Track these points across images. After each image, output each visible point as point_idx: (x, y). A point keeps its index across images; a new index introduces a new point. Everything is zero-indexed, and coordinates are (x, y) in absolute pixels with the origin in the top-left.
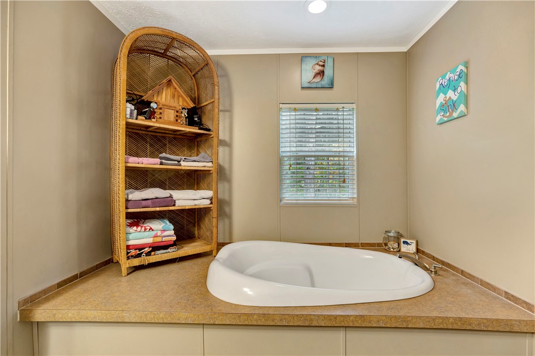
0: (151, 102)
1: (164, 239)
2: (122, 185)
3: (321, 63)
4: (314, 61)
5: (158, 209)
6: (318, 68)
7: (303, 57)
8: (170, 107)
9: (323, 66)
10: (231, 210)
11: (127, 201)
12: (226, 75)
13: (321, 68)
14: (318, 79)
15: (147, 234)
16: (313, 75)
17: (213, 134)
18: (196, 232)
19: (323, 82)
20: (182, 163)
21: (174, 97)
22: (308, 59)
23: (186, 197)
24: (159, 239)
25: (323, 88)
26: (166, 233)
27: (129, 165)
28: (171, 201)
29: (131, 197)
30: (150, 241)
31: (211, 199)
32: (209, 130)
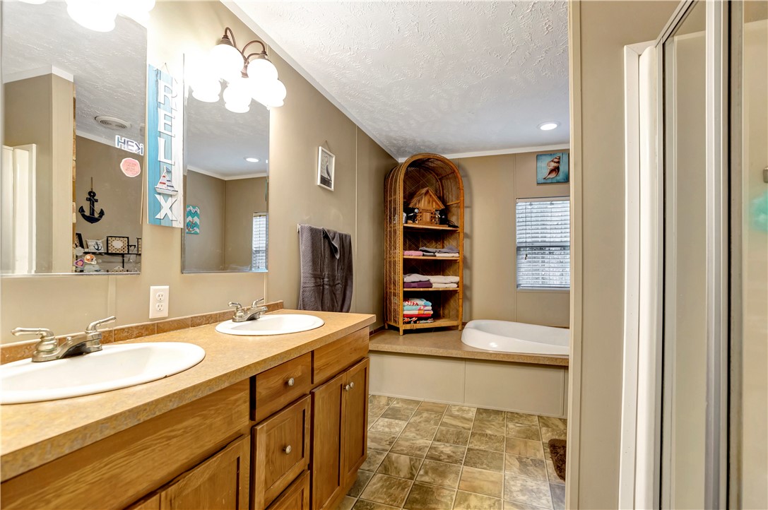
0: (415, 209)
1: (425, 312)
2: (401, 271)
3: (556, 160)
4: (549, 159)
5: (422, 289)
6: (553, 165)
7: (539, 155)
8: (427, 211)
9: (558, 162)
10: (471, 294)
11: (404, 283)
12: (466, 176)
13: (556, 165)
14: (553, 175)
15: (414, 307)
16: (549, 171)
17: (459, 230)
18: (441, 312)
19: (558, 178)
20: (437, 254)
21: (429, 202)
22: (543, 157)
23: (440, 281)
24: (422, 312)
25: (558, 182)
26: (427, 308)
27: (405, 257)
28: (429, 284)
29: (405, 280)
30: (416, 312)
31: (457, 283)
32: (457, 227)
